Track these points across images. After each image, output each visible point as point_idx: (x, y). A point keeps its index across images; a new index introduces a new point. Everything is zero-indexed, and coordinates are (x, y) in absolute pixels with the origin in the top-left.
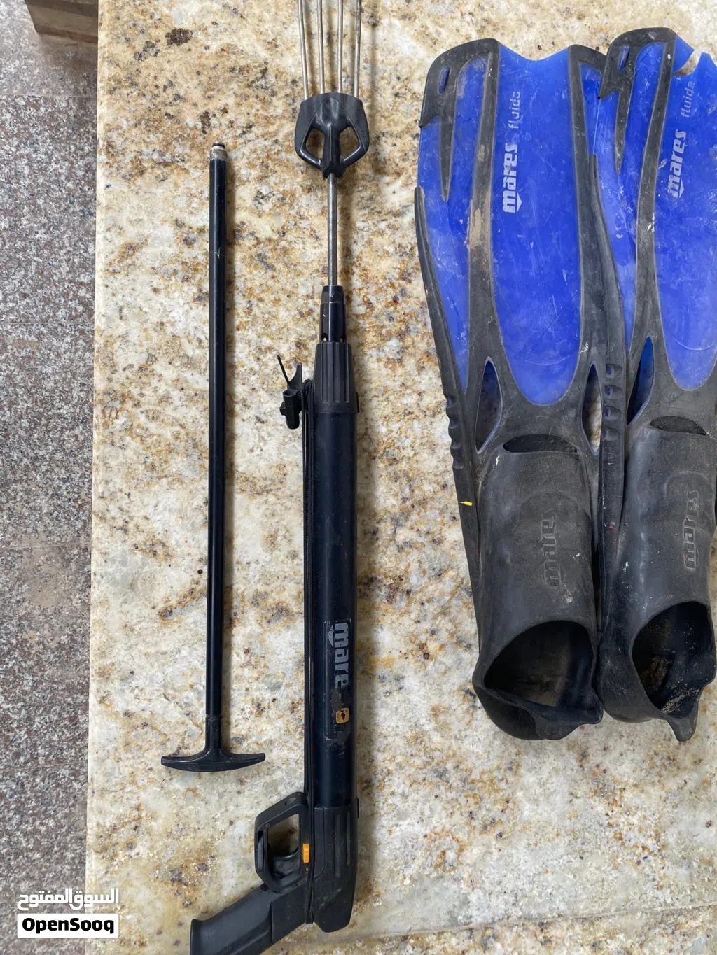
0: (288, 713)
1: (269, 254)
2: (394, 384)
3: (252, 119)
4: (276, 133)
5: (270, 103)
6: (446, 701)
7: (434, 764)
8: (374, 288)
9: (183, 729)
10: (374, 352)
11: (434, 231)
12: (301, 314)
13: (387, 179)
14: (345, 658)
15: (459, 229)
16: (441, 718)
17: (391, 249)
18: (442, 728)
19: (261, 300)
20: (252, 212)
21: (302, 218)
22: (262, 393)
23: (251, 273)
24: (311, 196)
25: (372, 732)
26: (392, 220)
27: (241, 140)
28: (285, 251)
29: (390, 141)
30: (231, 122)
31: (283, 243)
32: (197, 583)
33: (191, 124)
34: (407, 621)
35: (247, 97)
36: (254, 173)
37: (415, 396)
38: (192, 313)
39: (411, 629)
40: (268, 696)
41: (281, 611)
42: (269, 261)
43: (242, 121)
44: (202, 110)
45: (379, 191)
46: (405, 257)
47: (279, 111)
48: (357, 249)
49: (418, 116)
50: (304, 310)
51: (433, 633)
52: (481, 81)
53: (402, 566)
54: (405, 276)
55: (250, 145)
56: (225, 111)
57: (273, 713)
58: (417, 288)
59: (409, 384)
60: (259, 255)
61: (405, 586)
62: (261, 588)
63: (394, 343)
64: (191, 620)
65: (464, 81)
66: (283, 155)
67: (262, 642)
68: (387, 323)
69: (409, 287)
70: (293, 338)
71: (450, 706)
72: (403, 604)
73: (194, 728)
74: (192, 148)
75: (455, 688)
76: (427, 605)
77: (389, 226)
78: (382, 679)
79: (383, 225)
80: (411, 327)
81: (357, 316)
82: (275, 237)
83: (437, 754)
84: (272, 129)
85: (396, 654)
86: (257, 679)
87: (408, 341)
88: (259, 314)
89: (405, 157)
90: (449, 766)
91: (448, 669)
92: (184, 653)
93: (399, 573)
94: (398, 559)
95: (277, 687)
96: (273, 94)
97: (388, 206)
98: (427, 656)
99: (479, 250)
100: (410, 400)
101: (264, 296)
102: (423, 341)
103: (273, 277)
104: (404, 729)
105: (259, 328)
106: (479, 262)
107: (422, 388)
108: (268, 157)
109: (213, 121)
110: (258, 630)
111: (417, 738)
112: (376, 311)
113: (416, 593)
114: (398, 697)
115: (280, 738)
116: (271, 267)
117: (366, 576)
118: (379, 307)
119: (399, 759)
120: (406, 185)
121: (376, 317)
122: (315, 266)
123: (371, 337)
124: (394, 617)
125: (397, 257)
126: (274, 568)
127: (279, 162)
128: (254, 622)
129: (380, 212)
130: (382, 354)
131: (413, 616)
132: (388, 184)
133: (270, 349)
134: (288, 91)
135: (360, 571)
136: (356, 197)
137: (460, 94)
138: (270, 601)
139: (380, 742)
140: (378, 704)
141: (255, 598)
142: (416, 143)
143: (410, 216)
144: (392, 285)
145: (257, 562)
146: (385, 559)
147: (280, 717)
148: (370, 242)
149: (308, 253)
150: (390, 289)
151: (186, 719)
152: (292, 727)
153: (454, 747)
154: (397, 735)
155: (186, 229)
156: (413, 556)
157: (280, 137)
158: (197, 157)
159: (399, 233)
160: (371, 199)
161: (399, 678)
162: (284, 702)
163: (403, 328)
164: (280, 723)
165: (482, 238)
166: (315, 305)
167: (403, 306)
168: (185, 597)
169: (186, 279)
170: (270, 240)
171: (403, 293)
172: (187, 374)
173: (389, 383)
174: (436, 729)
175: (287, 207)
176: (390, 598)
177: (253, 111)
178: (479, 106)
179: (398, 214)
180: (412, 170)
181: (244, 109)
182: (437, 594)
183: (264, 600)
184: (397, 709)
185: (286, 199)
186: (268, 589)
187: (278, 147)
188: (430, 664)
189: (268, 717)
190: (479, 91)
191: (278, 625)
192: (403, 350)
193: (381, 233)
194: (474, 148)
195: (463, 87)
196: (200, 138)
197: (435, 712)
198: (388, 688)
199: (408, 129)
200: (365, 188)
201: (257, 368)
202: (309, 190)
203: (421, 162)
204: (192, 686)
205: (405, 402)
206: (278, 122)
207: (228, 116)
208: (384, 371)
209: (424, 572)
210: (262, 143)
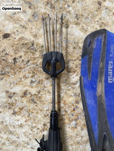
1: (35, 99)
2: (74, 134)
3: (29, 59)
4: (37, 63)
5: (35, 53)
8: (68, 106)
10: (67, 126)
11: (86, 90)
12: (45, 116)
13: (71, 74)
15: (94, 89)
17: (73, 95)
19: (32, 113)
20: (30, 87)
21: (45, 87)
22: (33, 140)
23: (29, 105)
24: (48, 81)
26: (73, 86)
27: (26, 65)
28: (40, 97)
29: (72, 62)
30: (23, 60)
31: (39, 95)
33: (10, 62)
35: (27, 52)
36: (30, 75)
37: (80, 138)
38: (12, 118)
42: (35, 101)
43: (26, 60)
44: (14, 57)
45: (69, 78)
46: (77, 97)
47: (38, 56)
48: (62, 95)
49: (81, 54)
50: (46, 114)
52: (101, 43)
54: (77, 102)
55: (29, 67)
56: (21, 57)
58: (81, 105)
59: (78, 134)
60: (32, 99)
63: (74, 122)
65: (96, 43)
66: (39, 69)
68: (71, 116)
69: (78, 105)
70: (42, 123)
74: (11, 69)
77: (72, 88)
79: (70, 88)
80: (79, 117)
81: (62, 115)
82: (37, 93)
84: (35, 61)
87: (78, 121)
88: (32, 117)
89: (77, 67)
96: (36, 51)
97: (72, 82)
99: (101, 96)
100: (79, 139)
101: (33, 111)
102: (82, 121)
103: (36, 106)
105: (32, 121)
106: (101, 100)
107: (82, 135)
108: (34, 70)
109: (17, 60)
112: (68, 113)
116: (36, 103)
118: (69, 112)
120: (77, 75)
121: (68, 115)
122: (49, 101)
123: (66, 121)
125: (74, 97)
127: (38, 71)
129: (69, 84)
130: (70, 126)
132: (71, 75)
133: (35, 127)
134: (40, 49)
136: (62, 80)
137: (94, 47)
142: (80, 62)
143: (78, 84)
144: (73, 105)
148: (66, 93)
149: (47, 97)
150: (72, 107)
155: (10, 93)
157: (38, 63)
158: (13, 72)
159: (75, 90)
160: (66, 80)
163: (77, 118)
165: (102, 92)
166: (49, 113)
167: (77, 111)
169: (10, 108)
170: (35, 95)
171: (77, 107)
172: (10, 136)
173: (72, 134)
175: (41, 84)
177: (30, 56)
178: (100, 50)
179: (74, 84)
180: (79, 70)
181: (27, 56)
185: (40, 82)
187: (37, 67)
190: (100, 46)
192: (76, 124)
193: (69, 90)
194: (99, 63)
195: (95, 45)
196: (13, 66)
199: (77, 58)
200: (64, 77)
201: (31, 133)
202: (47, 79)
203: (82, 68)
205: (77, 140)
206: (37, 59)
207: (22, 59)
208: (71, 131)
210: (33, 66)
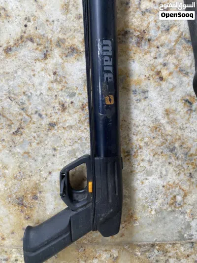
0: (80, 110)
6: (174, 106)
7: (167, 144)
9: (20, 117)
14: (110, 63)
16: (171, 116)
18: (171, 122)
25: (130, 123)
32: (25, 32)
34: (149, 58)
39: (152, 62)
40: (68, 100)
41: (73, 50)
51: (165, 65)
53: (145, 24)
57: (71, 110)
61: (147, 37)
62: (61, 36)
64: (22, 54)
67: (63, 68)
71: (176, 109)
72: (146, 47)
73: (26, 117)
75: (179, 98)
76: (161, 48)
78: (135, 92)
83: (169, 138)
85: (143, 77)
86: (61, 90)
90: (177, 145)
91: (174, 87)
92: (19, 73)
93: (143, 28)
94: (142, 20)
95: (72, 95)
98: (161, 79)
104: (149, 122)
110: (60, 61)
111: (157, 128)
113: (154, 40)
114: (144, 103)
115: (76, 124)
117: (123, 30)
119: (146, 140)
124: (141, 55)
126: (68, 24)
128: (58, 56)
131: (152, 54)
135: (119, 27)
138: (67, 44)
139: (134, 129)
140: (133, 107)
141: (58, 42)
145: (58, 20)
146: (134, 20)
147: (76, 112)
151: (22, 112)
152: (83, 119)
153: (180, 134)
154: (144, 125)
156: (152, 18)
161: (145, 92)
162: (78, 104)
164: (76, 116)
168: (18, 40)
174: (168, 123)
176: (138, 44)
182: (167, 41)
183: (63, 43)
184: (144, 110)
186: (65, 37)
188: (164, 84)
189: (68, 112)
191: (72, 59)
197: (167, 113)
198: (138, 97)
204: (24, 93)
209: (159, 28)
